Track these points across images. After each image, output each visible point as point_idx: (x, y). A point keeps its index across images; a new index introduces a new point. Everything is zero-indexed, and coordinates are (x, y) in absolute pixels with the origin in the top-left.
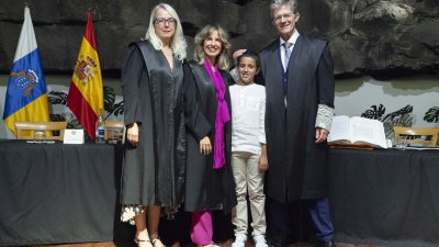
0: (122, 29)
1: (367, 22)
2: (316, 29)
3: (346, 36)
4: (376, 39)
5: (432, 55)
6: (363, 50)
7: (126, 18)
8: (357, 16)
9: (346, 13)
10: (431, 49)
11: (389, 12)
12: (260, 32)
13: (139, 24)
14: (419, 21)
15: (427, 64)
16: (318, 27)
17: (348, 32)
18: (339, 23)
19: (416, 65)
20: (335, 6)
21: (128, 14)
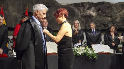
0: (9, 13)
1: (85, 16)
2: (70, 17)
3: (79, 20)
4: (88, 21)
5: (104, 26)
6: (84, 24)
7: (10, 9)
8: (82, 14)
9: (79, 13)
10: (103, 24)
11: (91, 14)
13: (14, 12)
14: (100, 17)
15: (103, 29)
16: (71, 17)
17: (80, 18)
18: (78, 16)
19: (100, 29)
20: (76, 11)
21: (11, 8)
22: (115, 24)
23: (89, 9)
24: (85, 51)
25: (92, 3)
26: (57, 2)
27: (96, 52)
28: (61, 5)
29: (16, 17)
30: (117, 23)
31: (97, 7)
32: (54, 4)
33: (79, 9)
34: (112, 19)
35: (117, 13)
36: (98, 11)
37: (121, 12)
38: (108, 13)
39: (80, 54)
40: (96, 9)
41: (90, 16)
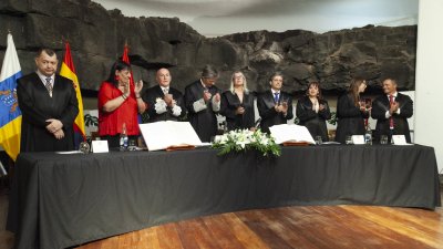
0: (86, 57)
1: (257, 62)
3: (245, 71)
4: (264, 73)
5: (298, 85)
6: (256, 80)
7: (89, 49)
8: (251, 58)
9: (245, 56)
10: (298, 81)
11: (271, 57)
12: (189, 65)
14: (290, 64)
15: (296, 90)
16: (227, 64)
17: (246, 68)
18: (241, 62)
19: (290, 91)
20: (238, 51)
21: (90, 46)
22: (323, 80)
23: (266, 46)
24: (254, 140)
25: (273, 33)
26: (195, 32)
27: (278, 142)
28: (204, 37)
29: (103, 66)
30: (325, 77)
31: (284, 43)
32: (189, 36)
33: (244, 47)
34: (317, 67)
35: (326, 55)
36: (286, 50)
37: (336, 53)
38: (308, 55)
39: (243, 146)
40: (281, 46)
41: (269, 63)
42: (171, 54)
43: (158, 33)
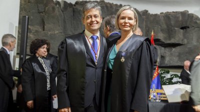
42: (181, 36)
43: (172, 23)
